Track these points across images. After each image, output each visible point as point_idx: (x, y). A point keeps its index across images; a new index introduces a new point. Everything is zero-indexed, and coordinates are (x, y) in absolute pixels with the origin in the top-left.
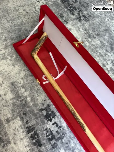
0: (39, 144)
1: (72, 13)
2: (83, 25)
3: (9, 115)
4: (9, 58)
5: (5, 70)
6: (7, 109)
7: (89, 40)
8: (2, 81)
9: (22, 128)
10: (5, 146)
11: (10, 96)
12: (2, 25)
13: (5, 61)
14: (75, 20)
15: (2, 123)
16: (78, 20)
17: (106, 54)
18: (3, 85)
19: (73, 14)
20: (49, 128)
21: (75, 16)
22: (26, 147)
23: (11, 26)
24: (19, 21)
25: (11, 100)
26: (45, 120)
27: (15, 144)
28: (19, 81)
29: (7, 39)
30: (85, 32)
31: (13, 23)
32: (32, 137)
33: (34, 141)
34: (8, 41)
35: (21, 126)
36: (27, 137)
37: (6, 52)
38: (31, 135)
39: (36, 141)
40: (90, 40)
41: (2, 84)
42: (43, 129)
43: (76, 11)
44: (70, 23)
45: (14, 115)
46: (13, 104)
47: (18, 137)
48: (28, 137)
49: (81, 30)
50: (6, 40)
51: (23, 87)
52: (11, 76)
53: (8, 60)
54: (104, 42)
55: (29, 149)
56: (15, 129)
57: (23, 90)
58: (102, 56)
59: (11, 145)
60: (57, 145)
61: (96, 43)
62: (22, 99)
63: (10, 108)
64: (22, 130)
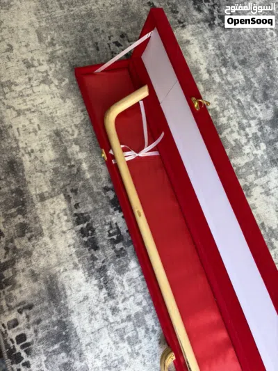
0: (93, 245)
1: (199, 6)
2: (216, 36)
3: (46, 189)
4: (56, 82)
5: (45, 105)
6: (42, 178)
7: (221, 71)
8: (38, 125)
9: (66, 215)
10: (34, 238)
11: (50, 154)
12: (48, 12)
13: (47, 87)
14: (202, 23)
15: (32, 199)
16: (207, 24)
17: (250, 105)
18: (39, 132)
19: (199, 10)
20: (115, 222)
21: (202, 14)
22: (69, 246)
23: (66, 17)
24: (83, 7)
25: (51, 161)
26: (110, 207)
27: (51, 237)
28: (69, 129)
29: (55, 42)
30: (218, 52)
31: (72, 11)
32: (83, 232)
33: (85, 239)
34: (58, 47)
35: (65, 210)
36: (74, 231)
37: (51, 69)
38: (82, 228)
39: (89, 240)
40: (224, 70)
41: (37, 130)
42: (104, 223)
43: (206, 4)
44: (190, 27)
45: (53, 189)
46: (53, 169)
47: (57, 227)
48: (76, 231)
49: (210, 46)
50: (54, 45)
51: (76, 142)
52: (56, 119)
53: (53, 85)
54: (252, 79)
55: (74, 250)
56: (54, 213)
57: (76, 148)
58: (242, 107)
59: (44, 239)
60: (126, 252)
61: (237, 79)
62: (73, 163)
63: (49, 175)
64: (66, 218)
